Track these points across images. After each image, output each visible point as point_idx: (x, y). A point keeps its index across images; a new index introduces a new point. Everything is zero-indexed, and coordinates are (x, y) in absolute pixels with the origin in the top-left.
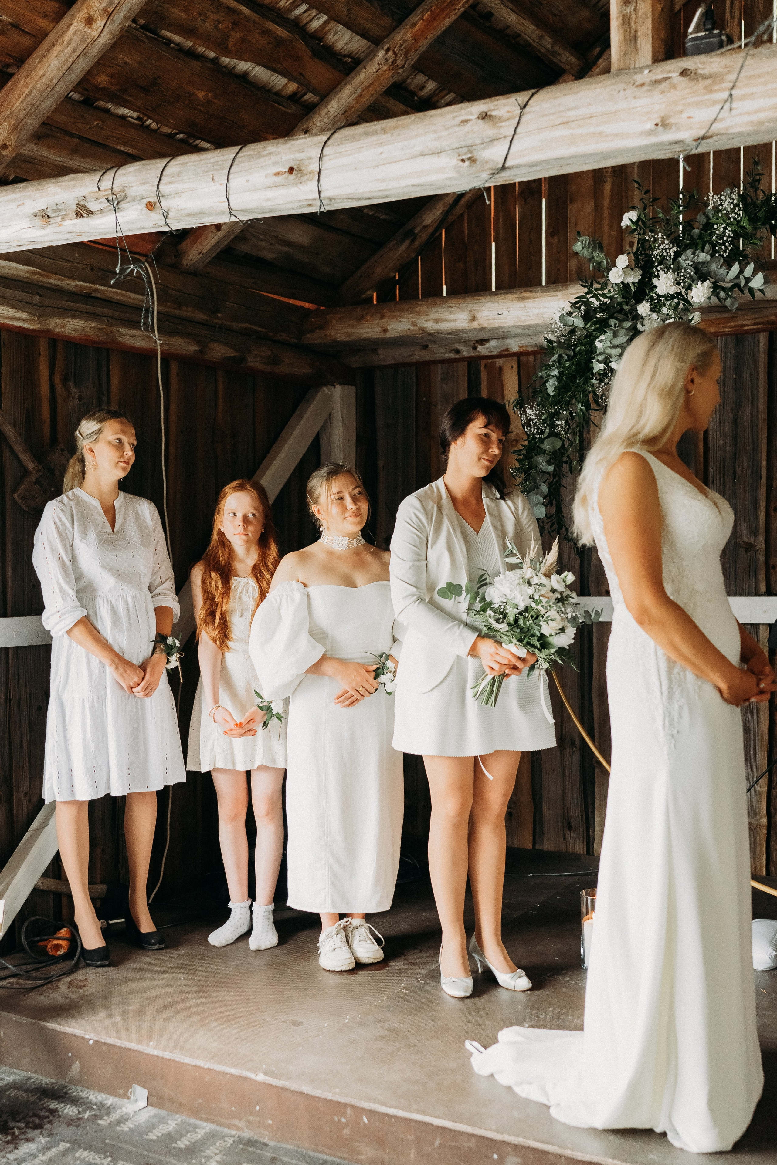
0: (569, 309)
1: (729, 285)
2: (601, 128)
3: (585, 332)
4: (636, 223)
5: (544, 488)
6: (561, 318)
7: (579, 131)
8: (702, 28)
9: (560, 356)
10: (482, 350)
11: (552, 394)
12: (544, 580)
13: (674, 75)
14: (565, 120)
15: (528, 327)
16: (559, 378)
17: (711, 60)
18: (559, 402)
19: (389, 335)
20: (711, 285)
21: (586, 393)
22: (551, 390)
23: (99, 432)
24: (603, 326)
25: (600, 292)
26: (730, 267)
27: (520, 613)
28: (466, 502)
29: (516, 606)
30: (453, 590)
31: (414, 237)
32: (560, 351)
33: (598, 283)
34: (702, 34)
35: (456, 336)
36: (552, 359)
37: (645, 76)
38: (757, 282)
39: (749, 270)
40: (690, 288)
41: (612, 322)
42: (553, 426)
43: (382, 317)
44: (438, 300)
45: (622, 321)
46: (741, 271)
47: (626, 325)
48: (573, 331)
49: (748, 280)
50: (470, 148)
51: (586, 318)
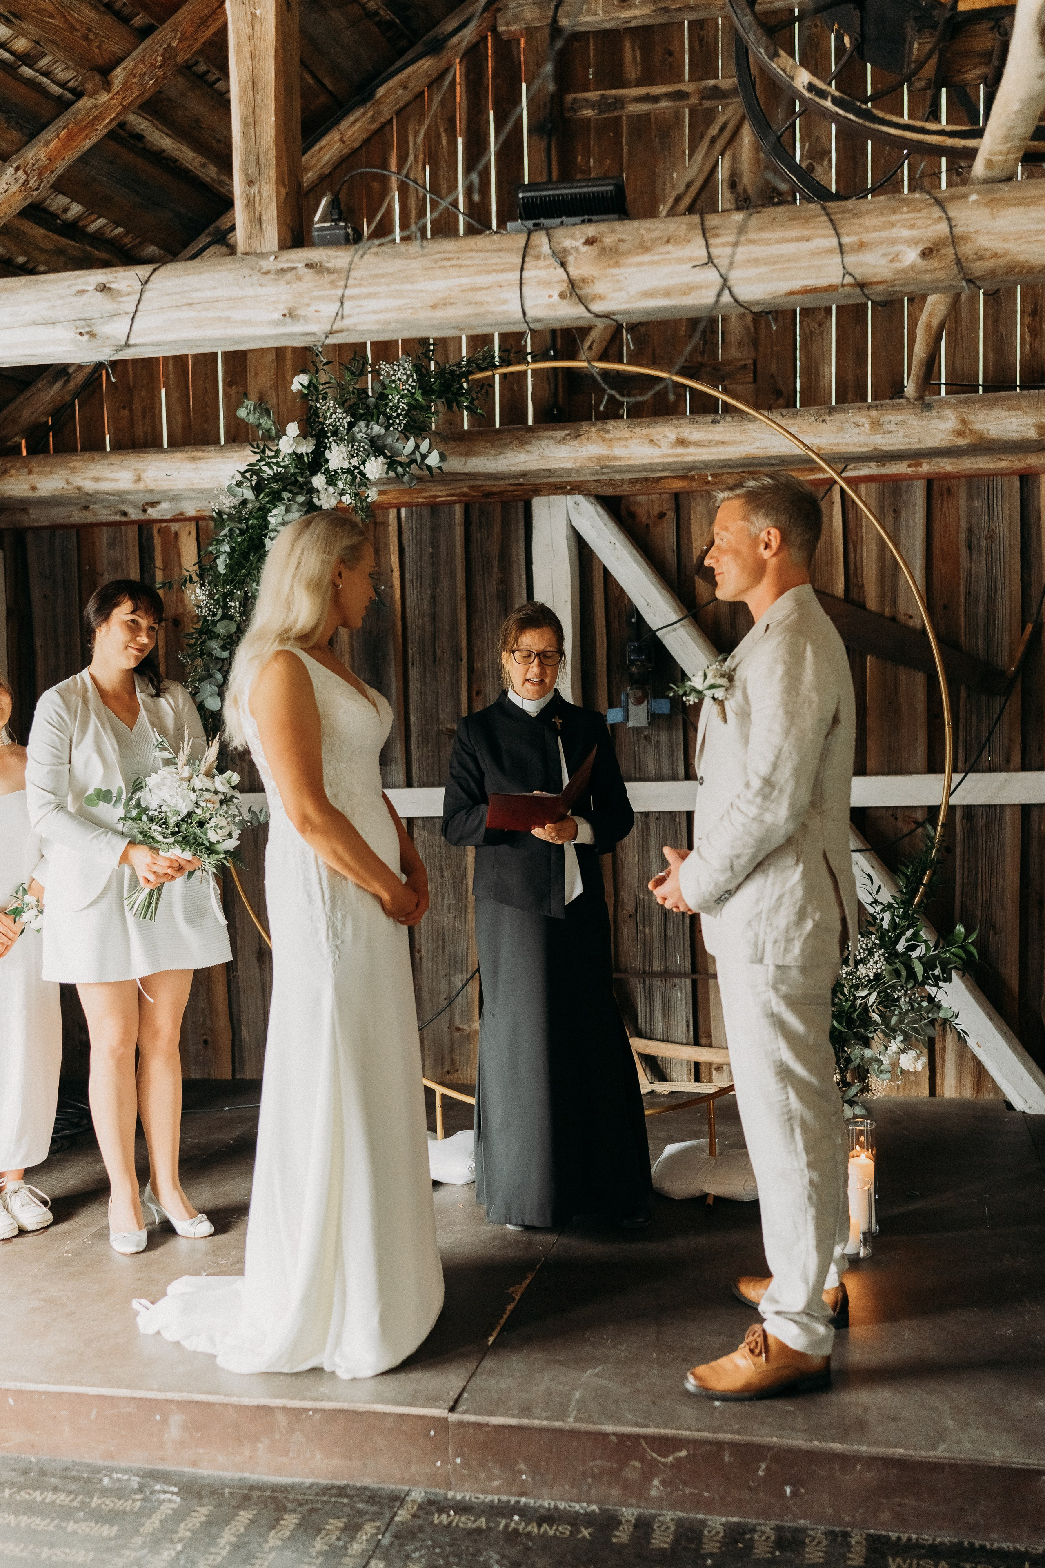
0: (239, 477)
1: (406, 460)
2: (226, 314)
3: (257, 504)
4: (307, 387)
5: (219, 677)
6: (229, 488)
7: (204, 314)
8: (329, 217)
9: (231, 530)
10: (153, 513)
11: (223, 572)
12: (207, 783)
13: (300, 265)
14: (190, 301)
15: (203, 491)
16: (229, 555)
17: (335, 254)
18: (232, 581)
19: (38, 493)
20: (384, 460)
22: (221, 569)
24: (276, 498)
25: (274, 461)
26: (408, 439)
27: (182, 820)
28: (116, 696)
29: (177, 813)
30: (104, 795)
31: (68, 377)
32: (232, 525)
33: (270, 450)
34: (327, 224)
35: (121, 497)
36: (223, 533)
37: (270, 264)
38: (433, 460)
39: (425, 446)
40: (364, 463)
41: (286, 495)
42: (226, 607)
43: (30, 472)
44: (97, 456)
45: (295, 494)
46: (417, 447)
47: (301, 499)
48: (244, 503)
49: (424, 457)
50: (88, 321)
51: (257, 489)
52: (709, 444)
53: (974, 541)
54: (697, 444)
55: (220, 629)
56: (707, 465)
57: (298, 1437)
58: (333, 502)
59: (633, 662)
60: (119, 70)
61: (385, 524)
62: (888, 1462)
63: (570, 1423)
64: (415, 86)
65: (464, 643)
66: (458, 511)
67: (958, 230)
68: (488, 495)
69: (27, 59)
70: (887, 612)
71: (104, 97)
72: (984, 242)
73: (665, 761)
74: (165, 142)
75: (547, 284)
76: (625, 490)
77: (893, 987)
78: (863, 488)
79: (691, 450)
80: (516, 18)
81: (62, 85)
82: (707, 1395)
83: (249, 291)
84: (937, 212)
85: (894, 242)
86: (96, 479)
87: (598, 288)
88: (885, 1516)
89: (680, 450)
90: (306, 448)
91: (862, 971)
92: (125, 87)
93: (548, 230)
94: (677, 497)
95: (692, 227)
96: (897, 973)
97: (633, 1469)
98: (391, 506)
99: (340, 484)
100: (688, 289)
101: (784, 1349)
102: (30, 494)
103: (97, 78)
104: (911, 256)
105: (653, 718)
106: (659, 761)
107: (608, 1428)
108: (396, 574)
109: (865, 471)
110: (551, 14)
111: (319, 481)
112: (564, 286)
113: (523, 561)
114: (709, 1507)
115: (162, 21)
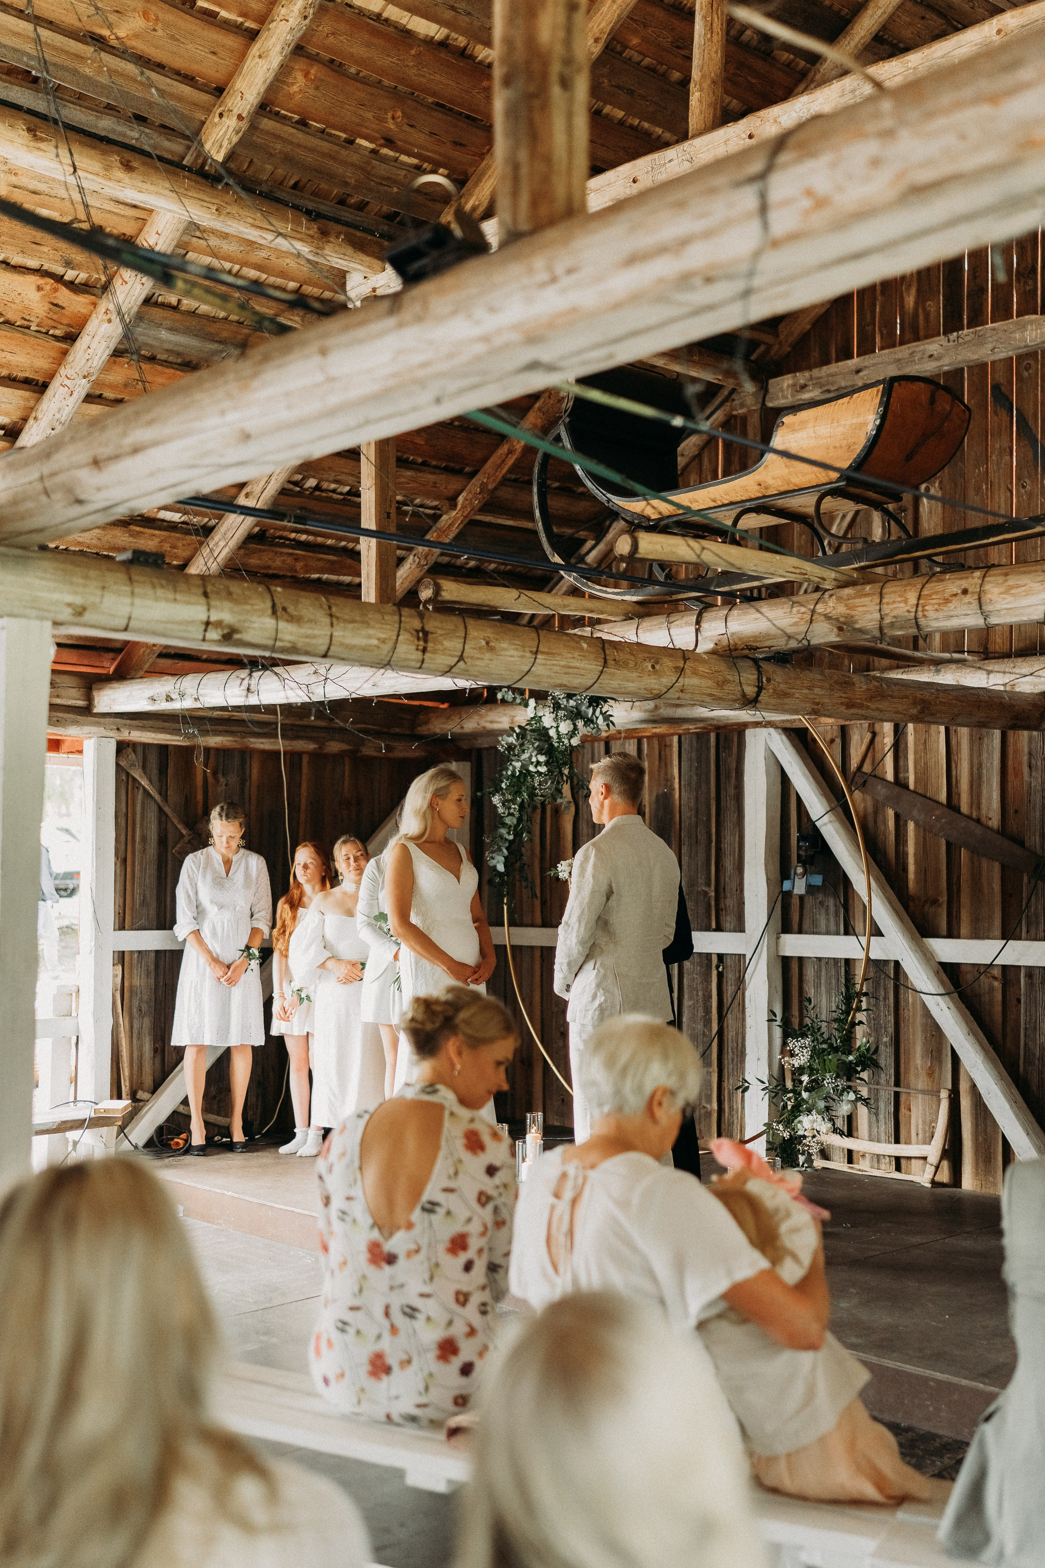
16: (510, 777)
22: (504, 785)
42: (509, 808)
44: (493, 706)
53: (1033, 762)
55: (507, 822)
59: (801, 847)
61: (671, 746)
65: (714, 830)
70: (974, 815)
73: (832, 919)
80: (742, 405)
86: (491, 722)
94: (843, 728)
98: (673, 735)
105: (810, 888)
106: (828, 920)
108: (677, 780)
110: (761, 400)
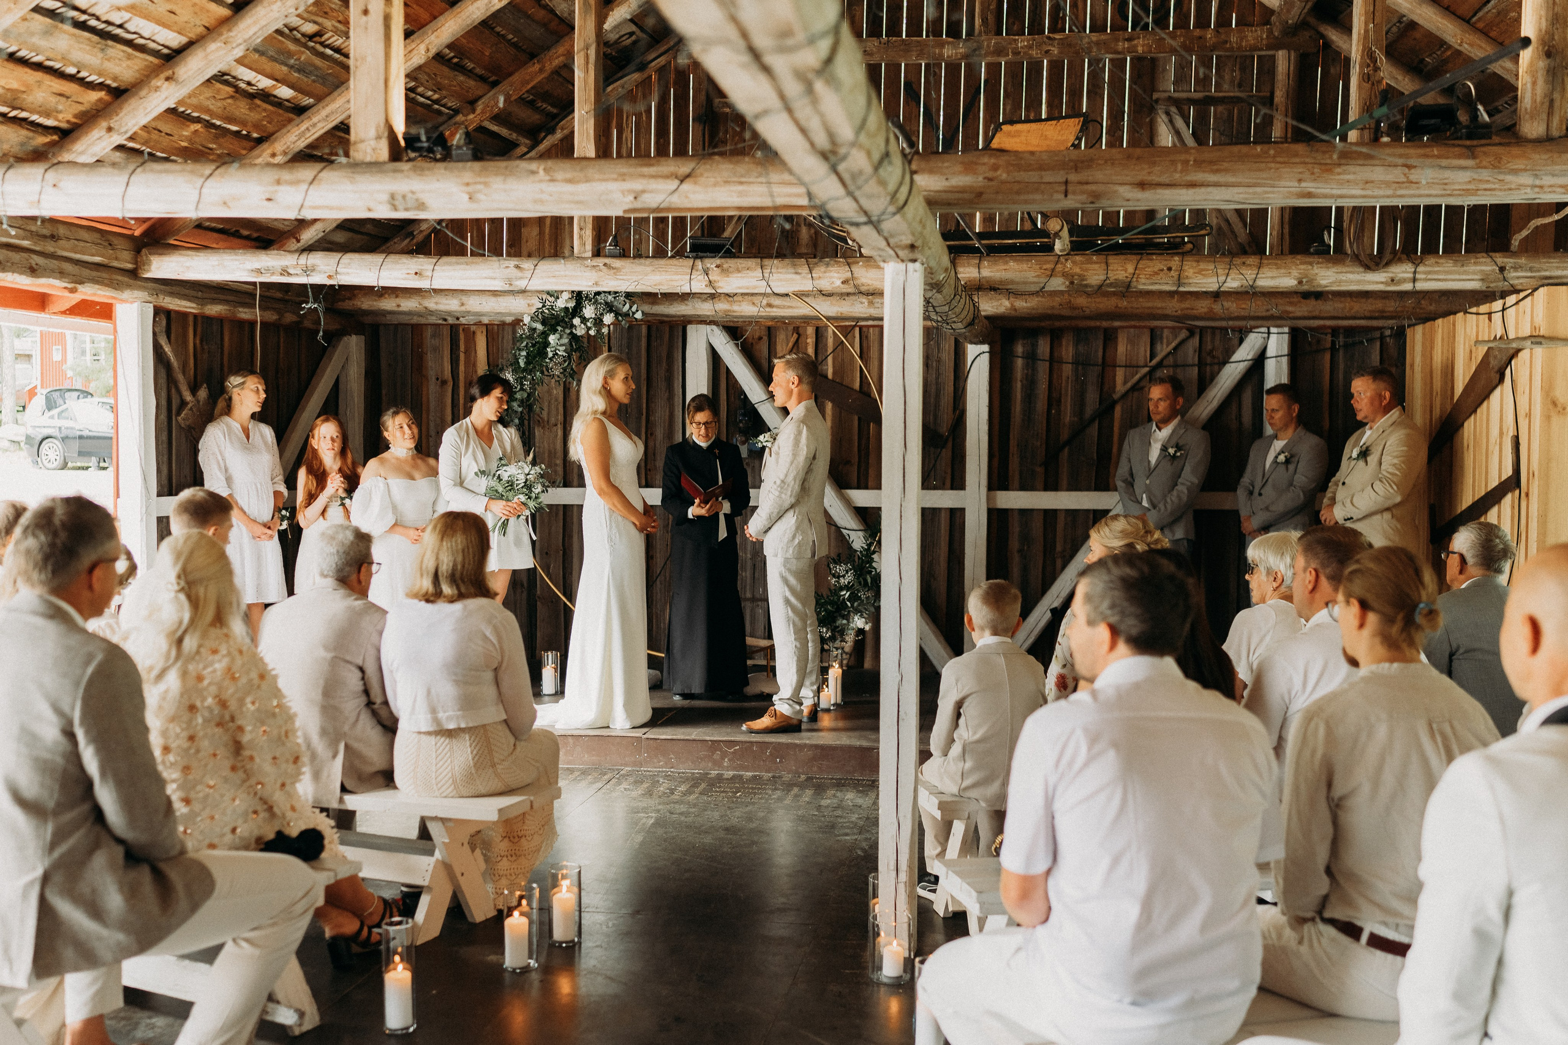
3: (543, 331)
5: (517, 421)
8: (612, 244)
9: (528, 343)
10: (463, 321)
13: (601, 265)
16: (526, 357)
17: (616, 261)
19: (401, 309)
20: (614, 315)
21: (541, 366)
22: (522, 364)
23: (243, 383)
24: (553, 329)
26: (625, 304)
28: (482, 430)
31: (414, 237)
32: (529, 341)
33: (550, 302)
34: (611, 250)
35: (449, 313)
36: (523, 344)
37: (588, 262)
38: (639, 315)
39: (634, 308)
40: (602, 314)
41: (559, 328)
42: (522, 385)
43: (397, 297)
45: (564, 328)
46: (631, 307)
47: (568, 331)
48: (535, 329)
49: (634, 313)
50: (509, 279)
51: (543, 323)
52: (784, 307)
54: (778, 307)
55: (518, 396)
56: (783, 317)
57: (578, 749)
58: (583, 332)
59: (741, 421)
60: (480, 102)
62: (817, 746)
63: (693, 737)
64: (628, 87)
66: (644, 330)
67: (855, 275)
68: (662, 322)
69: (436, 102)
71: (471, 116)
72: (863, 280)
74: (494, 128)
75: (700, 281)
76: (739, 325)
77: (859, 591)
78: (871, 330)
79: (774, 310)
81: (449, 108)
82: (751, 731)
83: (579, 274)
84: (847, 268)
85: (831, 277)
87: (720, 284)
88: (815, 769)
89: (768, 309)
90: (571, 305)
91: (842, 580)
92: (483, 112)
93: (701, 258)
94: (769, 328)
95: (757, 264)
96: (860, 583)
97: (717, 755)
99: (589, 324)
100: (755, 287)
101: (782, 715)
102: (396, 309)
103: (469, 107)
104: (838, 283)
107: (708, 738)
109: (870, 323)
111: (576, 321)
112: (707, 283)
113: (680, 360)
114: (747, 769)
115: (504, 79)
